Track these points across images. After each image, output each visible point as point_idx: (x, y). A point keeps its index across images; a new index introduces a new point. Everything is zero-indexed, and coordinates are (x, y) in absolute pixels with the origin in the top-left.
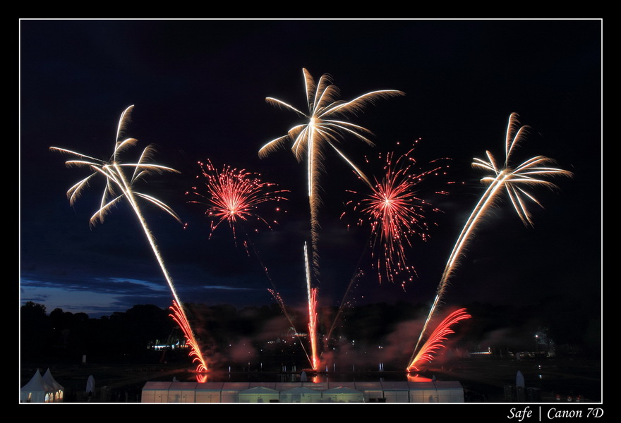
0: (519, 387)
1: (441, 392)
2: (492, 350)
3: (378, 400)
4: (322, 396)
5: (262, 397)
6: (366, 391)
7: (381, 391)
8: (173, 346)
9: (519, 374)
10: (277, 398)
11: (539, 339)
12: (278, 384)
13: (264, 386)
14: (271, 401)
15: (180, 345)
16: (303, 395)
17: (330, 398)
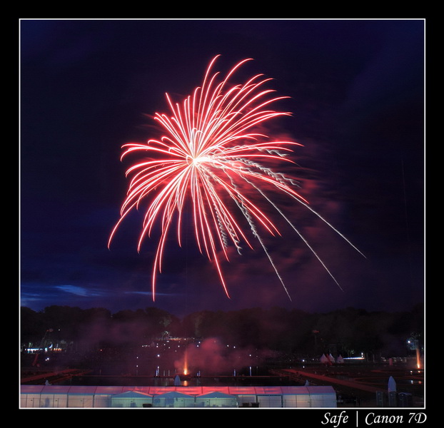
0: (391, 393)
1: (313, 397)
2: (365, 356)
3: (251, 405)
4: (195, 401)
5: (135, 401)
6: (239, 396)
7: (255, 396)
8: (46, 349)
9: (391, 379)
10: (150, 402)
11: (411, 345)
12: (152, 388)
13: (137, 390)
14: (144, 406)
15: (53, 348)
16: (177, 400)
17: (203, 403)
